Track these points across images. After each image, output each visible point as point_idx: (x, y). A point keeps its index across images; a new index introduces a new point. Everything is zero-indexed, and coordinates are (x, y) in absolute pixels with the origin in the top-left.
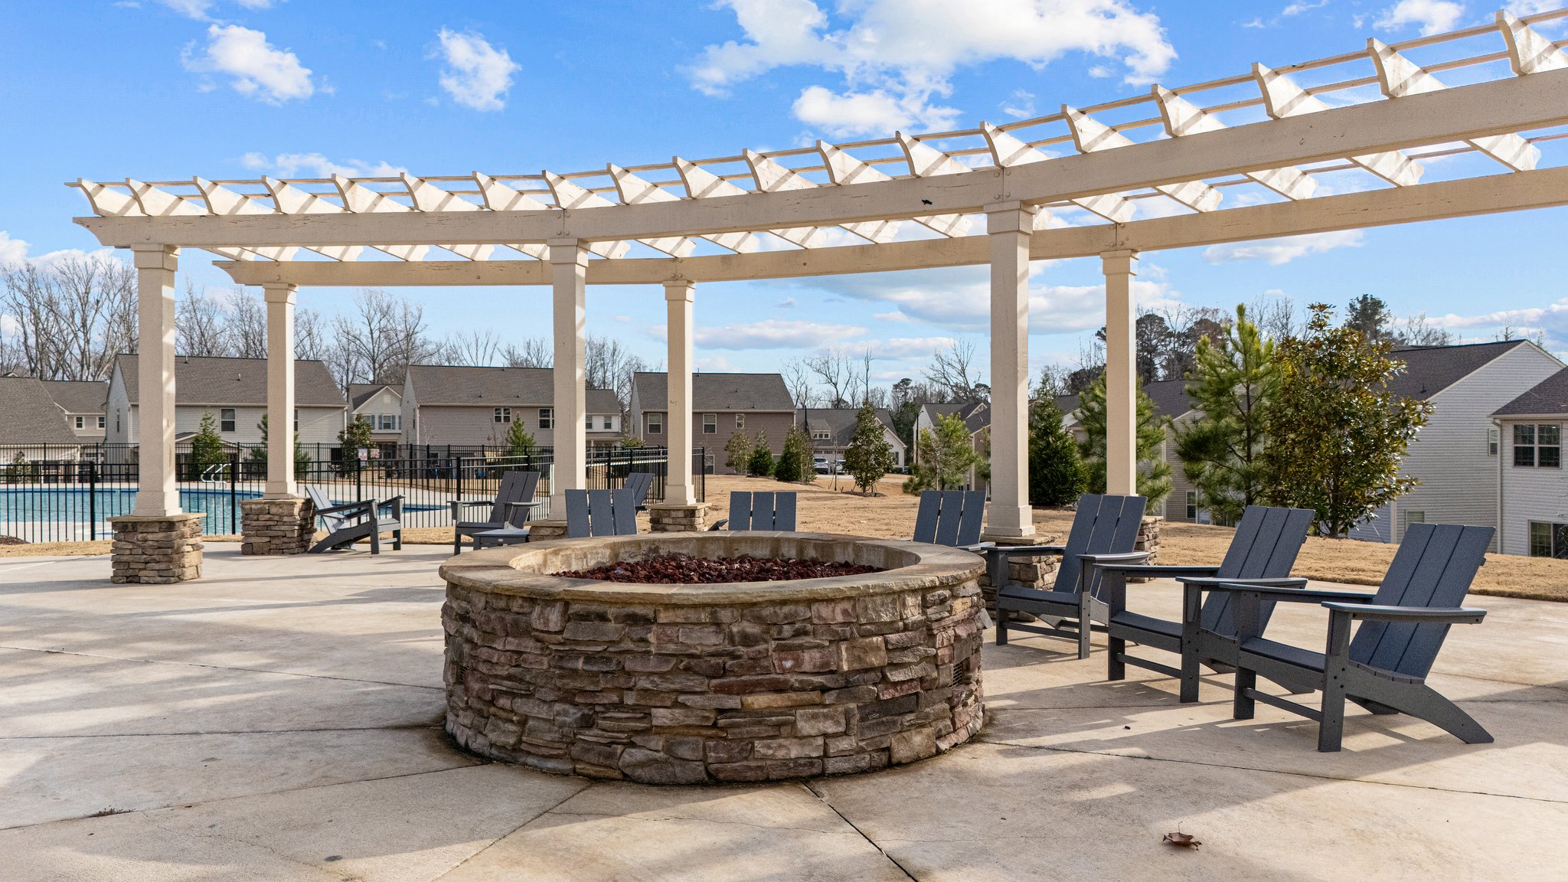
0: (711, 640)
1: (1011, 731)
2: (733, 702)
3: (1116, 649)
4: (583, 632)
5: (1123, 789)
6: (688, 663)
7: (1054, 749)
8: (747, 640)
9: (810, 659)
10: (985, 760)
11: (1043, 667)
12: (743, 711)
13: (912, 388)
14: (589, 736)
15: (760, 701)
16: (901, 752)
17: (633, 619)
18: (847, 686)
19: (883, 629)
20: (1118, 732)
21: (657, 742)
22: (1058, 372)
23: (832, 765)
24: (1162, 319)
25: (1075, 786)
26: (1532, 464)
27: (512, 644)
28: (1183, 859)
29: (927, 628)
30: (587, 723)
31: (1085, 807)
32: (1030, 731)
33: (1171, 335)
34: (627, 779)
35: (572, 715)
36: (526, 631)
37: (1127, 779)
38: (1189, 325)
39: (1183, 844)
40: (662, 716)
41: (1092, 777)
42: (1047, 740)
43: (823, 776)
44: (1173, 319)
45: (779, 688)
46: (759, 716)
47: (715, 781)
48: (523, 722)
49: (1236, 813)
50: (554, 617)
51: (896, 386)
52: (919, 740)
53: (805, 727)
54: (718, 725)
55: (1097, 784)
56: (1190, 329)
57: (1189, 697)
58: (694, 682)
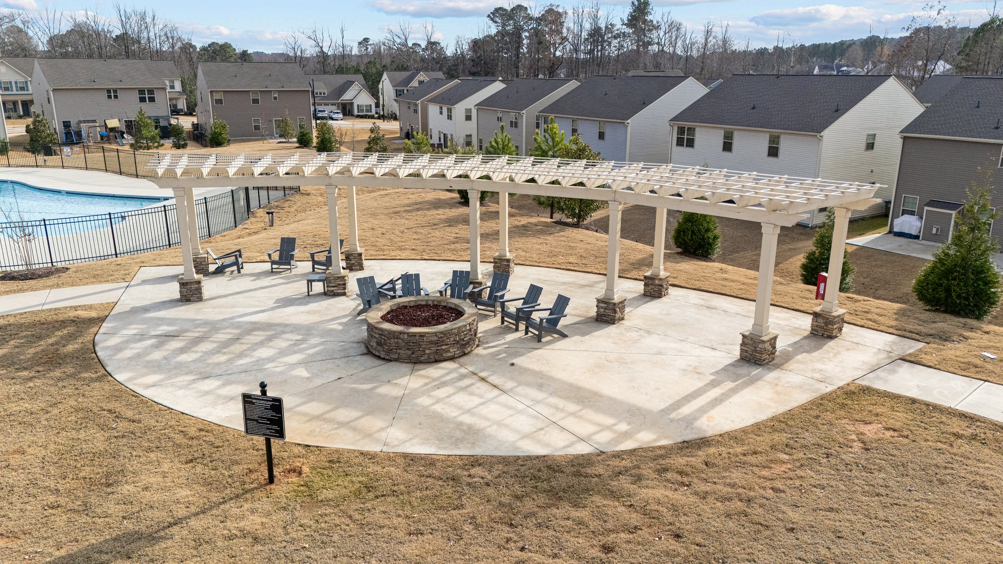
0: (436, 338)
1: (484, 343)
2: (439, 348)
3: (503, 318)
4: (412, 339)
5: (504, 355)
6: (431, 342)
7: (492, 347)
8: (441, 337)
9: (452, 339)
10: (480, 351)
11: (487, 321)
12: (441, 349)
13: (371, 45)
14: (413, 356)
15: (444, 347)
16: (466, 352)
17: (421, 336)
18: (458, 342)
19: (463, 332)
20: (503, 341)
21: (426, 356)
22: (465, 40)
23: (456, 356)
24: (526, 8)
25: (497, 355)
26: (683, 145)
27: (396, 340)
28: (513, 367)
29: (470, 330)
30: (413, 353)
31: (498, 359)
32: (487, 343)
33: (531, 19)
34: (421, 362)
35: (410, 352)
36: (400, 338)
37: (505, 353)
38: (543, 13)
39: (513, 364)
40: (427, 352)
41: (499, 353)
42: (491, 345)
43: (454, 358)
44: (533, 10)
45: (447, 345)
46: (443, 350)
47: (437, 361)
48: (399, 354)
49: (521, 358)
50: (406, 336)
51: (360, 43)
52: (469, 349)
53: (451, 351)
54: (436, 352)
55: (500, 354)
56: (543, 15)
57: (517, 330)
58: (433, 346)
